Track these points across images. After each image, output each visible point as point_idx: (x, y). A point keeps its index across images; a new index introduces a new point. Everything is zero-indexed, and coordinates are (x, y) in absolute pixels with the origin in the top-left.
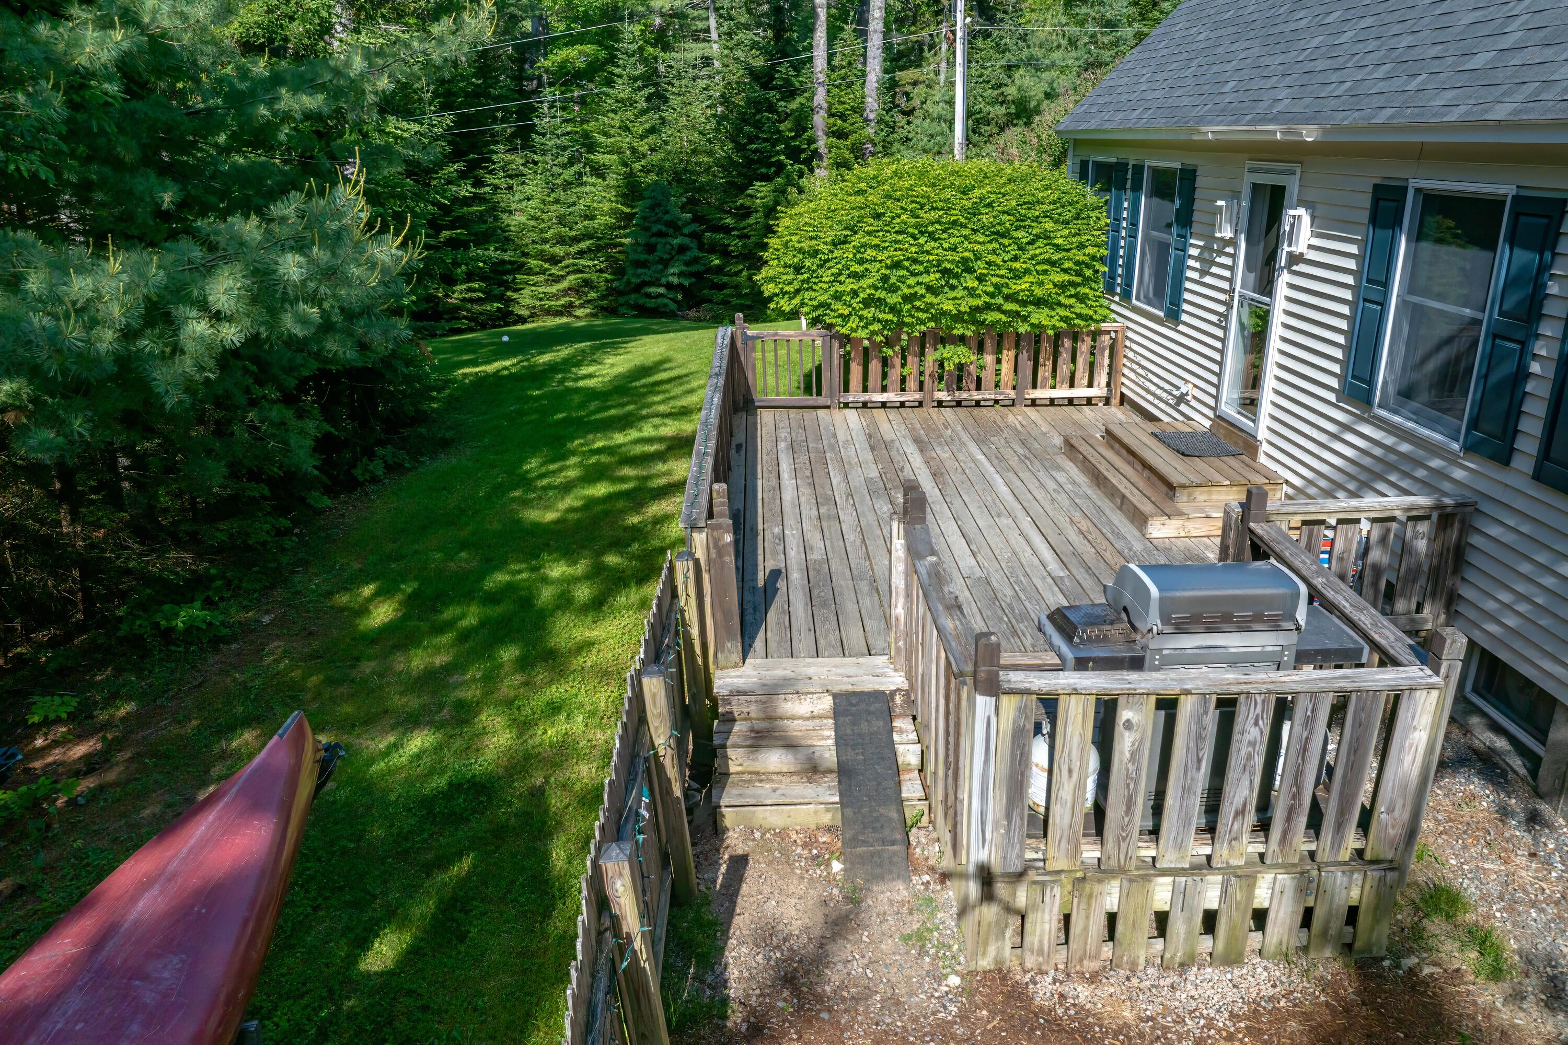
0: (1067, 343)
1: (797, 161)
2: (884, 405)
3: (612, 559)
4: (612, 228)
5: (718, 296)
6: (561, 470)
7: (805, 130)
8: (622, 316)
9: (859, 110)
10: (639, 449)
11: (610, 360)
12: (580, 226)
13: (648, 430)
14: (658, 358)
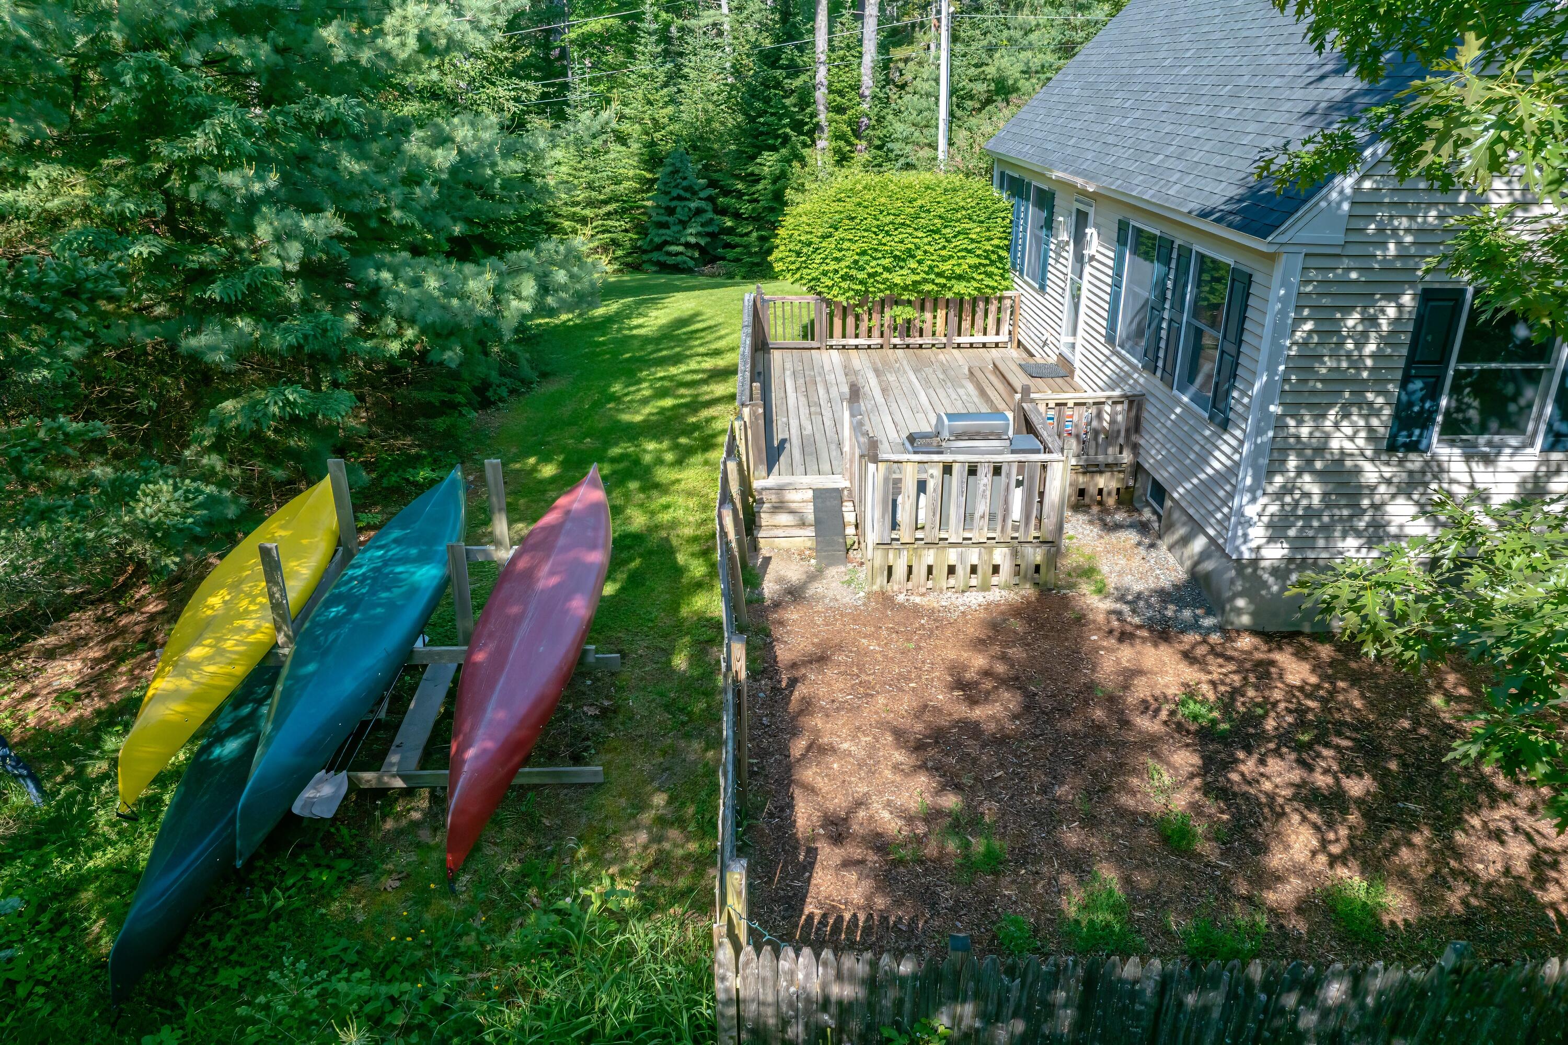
0: (981, 305)
1: (801, 133)
2: (857, 347)
3: (683, 440)
4: (636, 191)
5: (731, 254)
6: (639, 390)
7: (808, 105)
8: (646, 272)
9: (856, 87)
10: (689, 378)
11: (654, 313)
12: (607, 190)
13: (693, 365)
14: (691, 312)
